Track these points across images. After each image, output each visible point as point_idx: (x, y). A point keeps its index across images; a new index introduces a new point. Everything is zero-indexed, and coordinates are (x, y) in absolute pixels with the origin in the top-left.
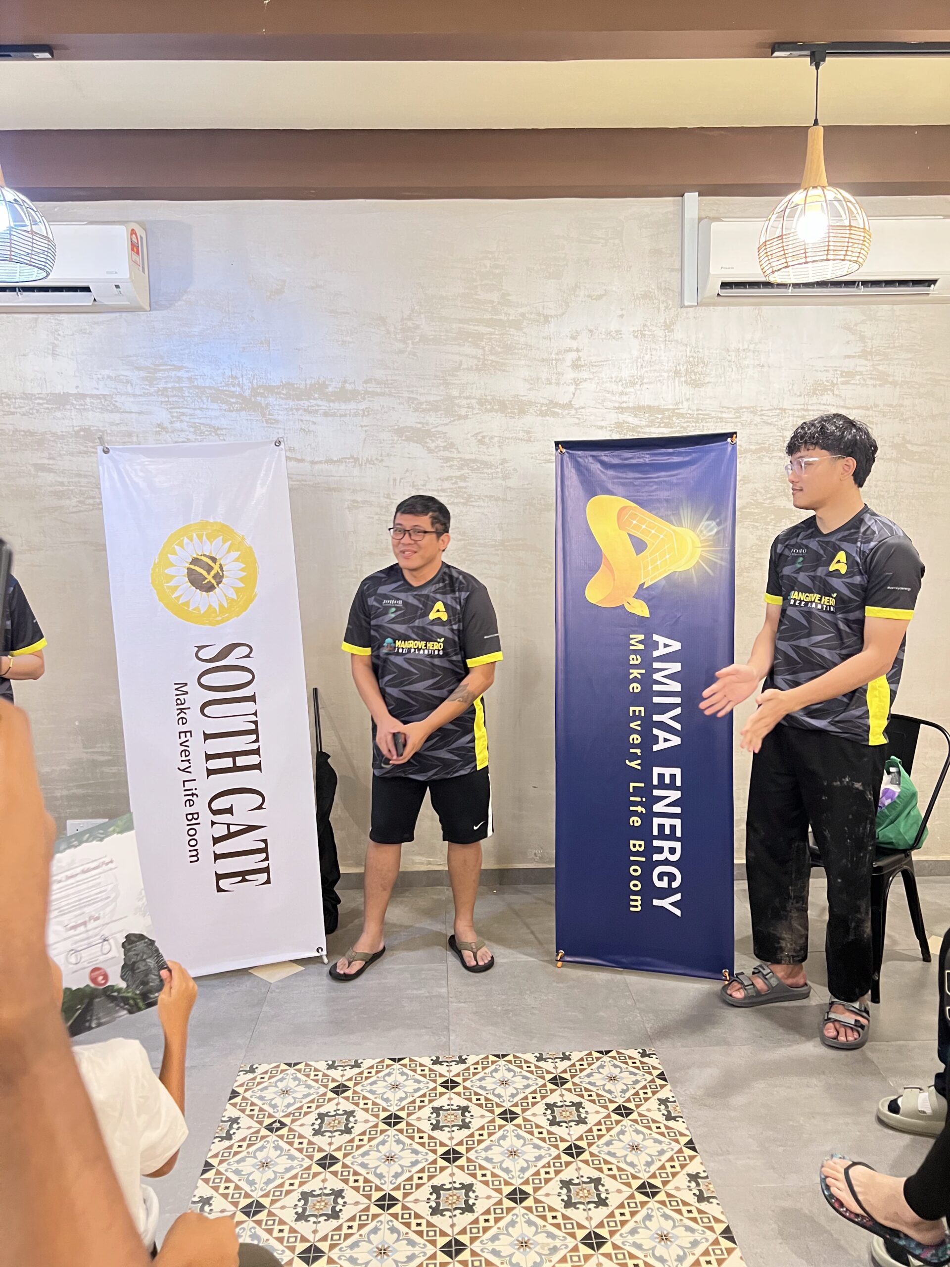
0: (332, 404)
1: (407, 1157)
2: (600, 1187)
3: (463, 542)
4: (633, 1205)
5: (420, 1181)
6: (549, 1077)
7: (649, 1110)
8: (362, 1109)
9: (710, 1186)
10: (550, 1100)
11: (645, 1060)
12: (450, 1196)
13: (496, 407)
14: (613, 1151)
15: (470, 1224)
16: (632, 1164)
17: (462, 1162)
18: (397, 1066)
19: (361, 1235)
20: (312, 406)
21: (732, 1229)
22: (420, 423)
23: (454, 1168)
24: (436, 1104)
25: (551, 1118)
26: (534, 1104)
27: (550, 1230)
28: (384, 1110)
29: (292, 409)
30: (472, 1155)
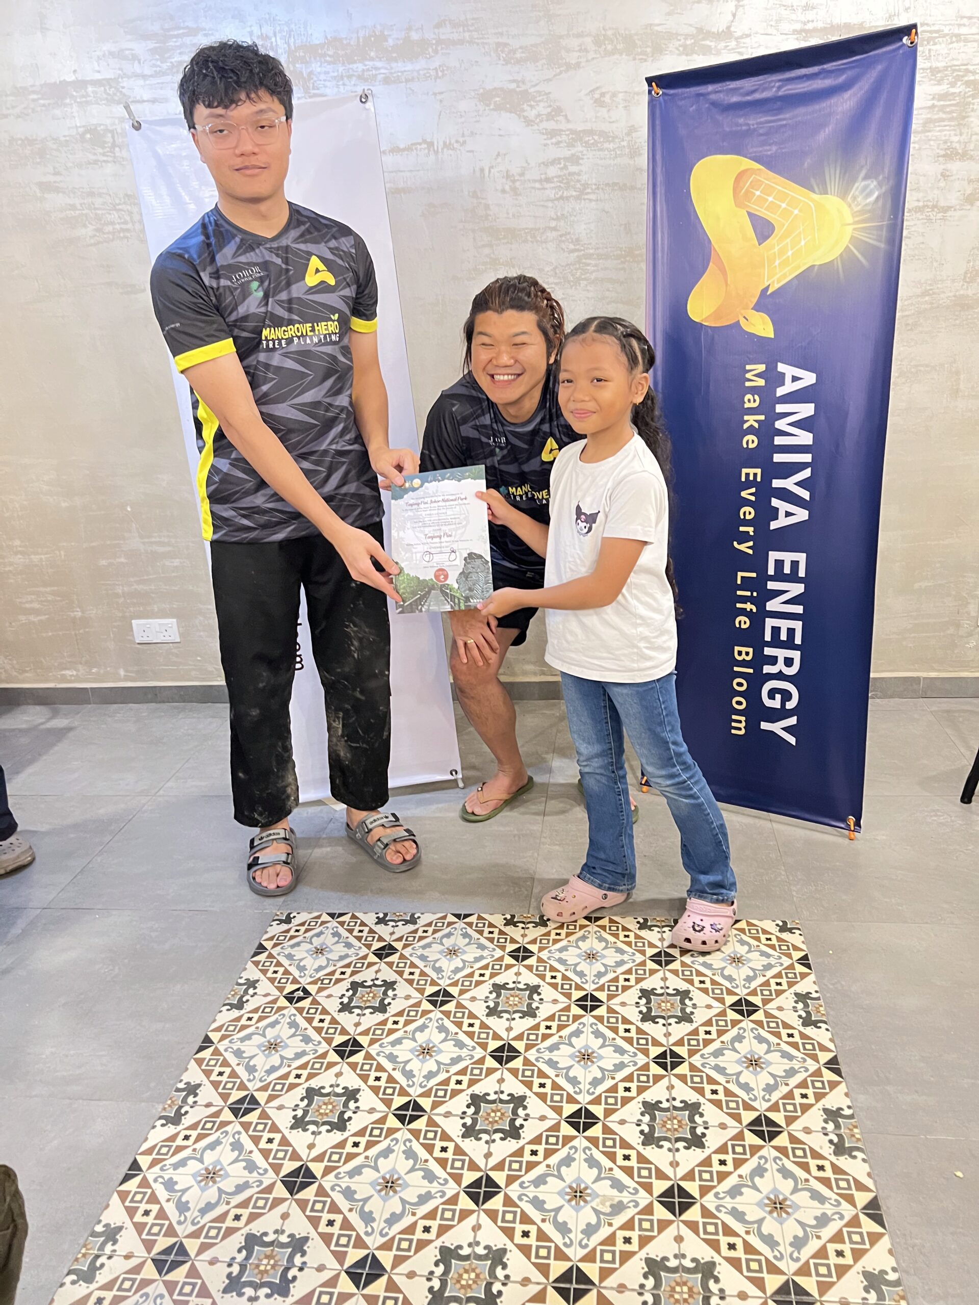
0: (394, 65)
1: (448, 1051)
2: (697, 1118)
3: (576, 254)
4: (739, 1149)
5: (458, 1087)
6: (651, 952)
7: (780, 1009)
8: (406, 980)
9: (856, 1130)
10: (647, 985)
11: (785, 936)
12: (493, 1111)
13: (620, 46)
14: (722, 1065)
15: (510, 1156)
16: (746, 1087)
17: (517, 1063)
18: (460, 924)
19: (367, 1157)
20: (368, 70)
21: (881, 1203)
22: (514, 81)
23: (505, 1071)
24: (499, 980)
25: (645, 1010)
26: (625, 989)
27: (617, 1176)
28: (433, 983)
29: (342, 77)
30: (532, 1055)
